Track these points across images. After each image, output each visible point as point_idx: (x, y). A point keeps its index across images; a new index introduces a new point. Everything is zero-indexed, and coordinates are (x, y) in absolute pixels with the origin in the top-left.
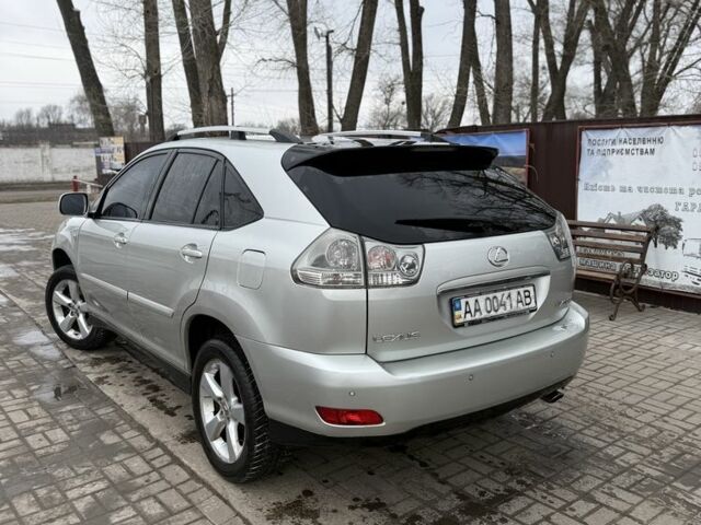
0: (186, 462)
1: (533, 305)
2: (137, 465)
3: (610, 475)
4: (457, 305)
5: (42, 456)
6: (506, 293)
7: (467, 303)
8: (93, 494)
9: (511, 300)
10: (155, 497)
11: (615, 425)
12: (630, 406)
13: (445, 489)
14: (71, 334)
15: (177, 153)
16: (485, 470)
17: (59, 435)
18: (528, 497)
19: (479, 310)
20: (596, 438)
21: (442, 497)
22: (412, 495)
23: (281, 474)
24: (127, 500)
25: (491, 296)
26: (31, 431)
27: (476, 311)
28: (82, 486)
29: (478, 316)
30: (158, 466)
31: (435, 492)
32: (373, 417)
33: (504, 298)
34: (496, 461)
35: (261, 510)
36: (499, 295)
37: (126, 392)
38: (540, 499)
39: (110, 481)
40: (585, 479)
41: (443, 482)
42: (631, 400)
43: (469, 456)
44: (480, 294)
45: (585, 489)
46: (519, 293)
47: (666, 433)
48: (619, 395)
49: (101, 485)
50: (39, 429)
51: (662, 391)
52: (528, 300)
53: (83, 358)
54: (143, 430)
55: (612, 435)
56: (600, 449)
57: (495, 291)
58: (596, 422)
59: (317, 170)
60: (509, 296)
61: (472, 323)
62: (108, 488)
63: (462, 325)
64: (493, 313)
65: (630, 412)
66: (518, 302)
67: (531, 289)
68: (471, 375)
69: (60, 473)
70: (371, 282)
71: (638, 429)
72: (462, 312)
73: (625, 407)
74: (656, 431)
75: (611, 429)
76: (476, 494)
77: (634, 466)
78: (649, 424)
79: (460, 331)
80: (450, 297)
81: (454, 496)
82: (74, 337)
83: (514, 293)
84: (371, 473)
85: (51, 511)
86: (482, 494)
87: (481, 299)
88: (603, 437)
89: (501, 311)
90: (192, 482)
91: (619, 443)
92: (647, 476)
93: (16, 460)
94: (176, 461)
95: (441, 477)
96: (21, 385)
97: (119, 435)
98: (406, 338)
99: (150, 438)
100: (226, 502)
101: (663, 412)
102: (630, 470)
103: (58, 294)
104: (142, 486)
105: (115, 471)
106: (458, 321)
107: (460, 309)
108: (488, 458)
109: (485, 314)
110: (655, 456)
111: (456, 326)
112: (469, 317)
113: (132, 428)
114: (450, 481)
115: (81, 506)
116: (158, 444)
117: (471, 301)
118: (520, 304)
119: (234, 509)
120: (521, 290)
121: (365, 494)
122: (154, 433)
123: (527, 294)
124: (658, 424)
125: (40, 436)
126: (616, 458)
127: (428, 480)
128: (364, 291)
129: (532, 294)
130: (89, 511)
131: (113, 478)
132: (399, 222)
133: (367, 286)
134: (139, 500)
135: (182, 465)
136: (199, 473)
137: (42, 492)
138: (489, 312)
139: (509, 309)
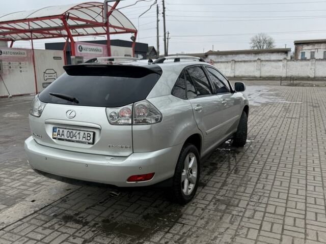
1: (91, 141)
4: (55, 130)
7: (59, 130)
19: (63, 135)
27: (62, 135)
29: (63, 137)
33: (77, 134)
36: (74, 132)
44: (65, 129)
46: (84, 134)
52: (89, 138)
57: (73, 129)
60: (79, 133)
61: (60, 139)
64: (70, 138)
67: (92, 133)
72: (56, 133)
80: (53, 126)
83: (82, 133)
87: (66, 131)
89: (74, 139)
106: (54, 137)
109: (66, 138)
112: (59, 137)
117: (61, 130)
118: (84, 139)
120: (86, 133)
123: (89, 135)
132: (50, 94)
138: (68, 137)
139: (78, 139)
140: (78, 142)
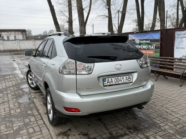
0: (44, 119)
1: (131, 81)
2: (33, 119)
3: (157, 131)
4: (105, 80)
5: (12, 115)
6: (122, 77)
7: (108, 80)
8: (19, 126)
10: (33, 128)
11: (166, 117)
12: (174, 112)
14: (32, 86)
15: (48, 40)
16: (121, 127)
17: (19, 110)
18: (130, 136)
19: (112, 82)
20: (159, 121)
21: (105, 134)
22: (97, 133)
23: (65, 124)
24: (26, 128)
25: (117, 78)
26: (13, 109)
27: (111, 82)
28: (17, 123)
29: (112, 83)
30: (37, 120)
31: (103, 132)
32: (77, 110)
33: (121, 79)
34: (125, 125)
35: (55, 133)
36: (119, 78)
37: (39, 101)
38: (133, 137)
39: (25, 123)
40: (149, 132)
41: (107, 130)
42: (175, 110)
43: (119, 123)
44: (113, 77)
45: (148, 135)
46: (126, 77)
47: (181, 121)
48: (172, 109)
49: (22, 124)
50: (15, 109)
52: (130, 79)
53: (33, 92)
54: (38, 110)
55: (164, 120)
56: (158, 124)
58: (161, 116)
60: (123, 78)
61: (110, 85)
62: (23, 124)
63: (106, 86)
64: (117, 83)
65: (173, 114)
66: (126, 80)
67: (131, 76)
68: (107, 100)
69: (13, 119)
70: (78, 73)
71: (173, 119)
72: (107, 82)
73: (172, 112)
74: (178, 120)
75: (165, 118)
76: (115, 134)
77: (166, 129)
78: (177, 118)
79: (105, 87)
80: (104, 77)
81: (108, 134)
83: (125, 77)
84: (89, 126)
85: (8, 129)
86: (117, 134)
87: (113, 79)
88: (161, 121)
89: (120, 82)
90: (43, 125)
91: (165, 123)
92: (170, 133)
93: (6, 116)
95: (107, 128)
96: (16, 98)
97: (32, 111)
98: (88, 89)
99: (39, 113)
100: (49, 130)
101: (184, 114)
102: (164, 130)
103: (29, 76)
104: (32, 125)
105: (27, 120)
106: (105, 85)
107: (106, 81)
109: (114, 83)
110: (175, 127)
111: (104, 86)
112: (109, 84)
113: (36, 110)
114: (109, 129)
115: (15, 128)
116: (40, 114)
117: (110, 79)
118: (127, 81)
119: (50, 132)
120: (127, 77)
122: (40, 111)
123: (129, 78)
124: (180, 118)
125: (14, 110)
126: (162, 127)
127: (104, 129)
128: (75, 76)
129: (131, 78)
130: (16, 130)
131: (25, 122)
132: (88, 57)
133: (76, 74)
134: (29, 128)
135: (43, 120)
136: (45, 122)
137: (8, 124)
138: (116, 82)
139: (123, 82)
140: (123, 84)
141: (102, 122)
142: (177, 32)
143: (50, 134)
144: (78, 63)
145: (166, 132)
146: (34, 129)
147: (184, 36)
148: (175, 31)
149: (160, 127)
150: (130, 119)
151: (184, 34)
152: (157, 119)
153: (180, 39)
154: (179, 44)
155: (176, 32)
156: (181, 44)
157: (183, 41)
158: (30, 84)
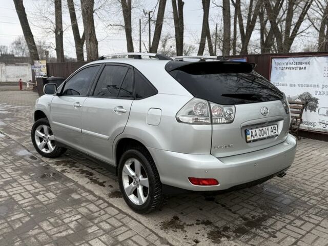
0: (116, 206)
1: (277, 133)
2: (92, 207)
3: (306, 209)
5: (47, 205)
6: (267, 127)
8: (76, 220)
9: (268, 131)
10: (105, 221)
11: (303, 188)
12: (307, 180)
13: (237, 216)
14: (44, 150)
15: (105, 65)
16: (252, 208)
17: (51, 195)
18: (273, 218)
19: (257, 135)
20: (295, 193)
21: (235, 219)
22: (222, 219)
24: (93, 222)
25: (261, 129)
26: (38, 194)
27: (255, 135)
28: (70, 217)
29: (256, 138)
30: (103, 208)
31: (232, 217)
32: (214, 182)
33: (266, 130)
34: (255, 204)
35: (157, 225)
36: (264, 128)
37: (77, 176)
38: (279, 219)
39: (82, 215)
40: (296, 211)
41: (234, 213)
42: (306, 178)
43: (243, 202)
44: (257, 128)
45: (298, 214)
46: (271, 128)
47: (325, 191)
48: (300, 175)
49: (78, 217)
50: (41, 193)
51: (318, 174)
52: (275, 131)
53: (51, 161)
54: (91, 192)
55: (302, 192)
56: (299, 198)
57: (263, 127)
58: (294, 187)
59: (183, 72)
60: (268, 129)
61: (254, 141)
62: (82, 218)
63: (250, 142)
64: (262, 137)
65: (307, 182)
66: (271, 132)
67: (276, 126)
68: (255, 164)
69: (57, 211)
70: (213, 122)
71: (313, 190)
72: (250, 136)
73: (304, 181)
74: (321, 191)
75: (301, 190)
76: (251, 218)
77: (315, 205)
78: (317, 188)
79: (249, 144)
80: (245, 129)
81: (241, 219)
82: (45, 152)
84: (201, 210)
85: (59, 228)
86: (252, 217)
87: (257, 130)
88: (299, 193)
89: (265, 136)
90: (121, 214)
91: (306, 196)
92: (322, 209)
93: (35, 206)
94: (110, 205)
95: (233, 210)
96: (26, 174)
97: (80, 194)
98: (227, 147)
99: (96, 196)
100: (140, 222)
101: (322, 183)
102: (314, 206)
103: (38, 132)
104: (98, 217)
105: (83, 210)
106: (248, 140)
107: (249, 134)
108: (251, 203)
109: (259, 137)
110: (323, 201)
111: (247, 142)
112: (253, 138)
113: (86, 192)
114: (238, 212)
115: (72, 225)
116: (100, 198)
117: (253, 131)
119: (144, 226)
120: (272, 126)
121: (201, 219)
122: (97, 193)
123: (274, 128)
124: (321, 187)
125: (43, 196)
126: (307, 201)
127: (227, 212)
128: (211, 125)
129: (276, 128)
130: (77, 228)
131: (83, 213)
132: (223, 95)
133: (212, 124)
134: (99, 222)
135: (114, 207)
136: (123, 210)
137: (52, 220)
139: (268, 135)
140: (269, 138)
141: (217, 203)
142: (275, 60)
143: (146, 227)
144: (212, 105)
145: (317, 208)
146: (109, 223)
147: (287, 66)
148: (272, 58)
149: (305, 203)
150: (255, 195)
151: (287, 64)
152: (290, 191)
153: (279, 71)
154: (277, 78)
155: (273, 60)
156: (282, 78)
157: (285, 75)
158: (40, 148)
